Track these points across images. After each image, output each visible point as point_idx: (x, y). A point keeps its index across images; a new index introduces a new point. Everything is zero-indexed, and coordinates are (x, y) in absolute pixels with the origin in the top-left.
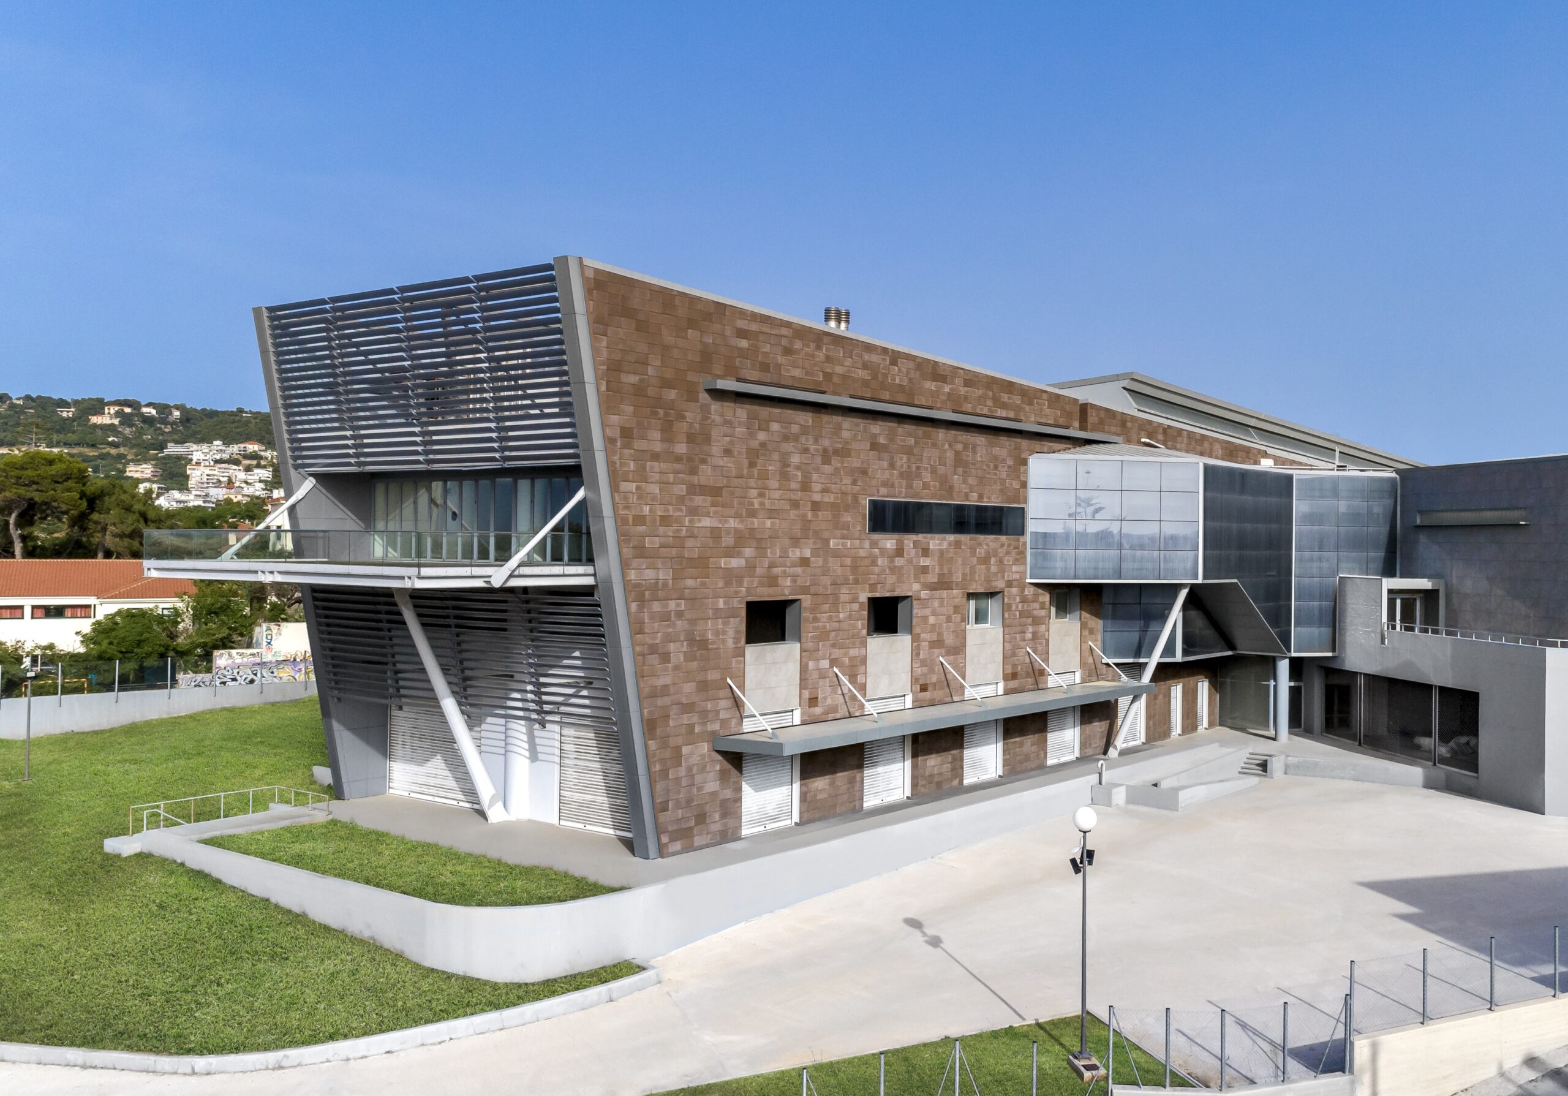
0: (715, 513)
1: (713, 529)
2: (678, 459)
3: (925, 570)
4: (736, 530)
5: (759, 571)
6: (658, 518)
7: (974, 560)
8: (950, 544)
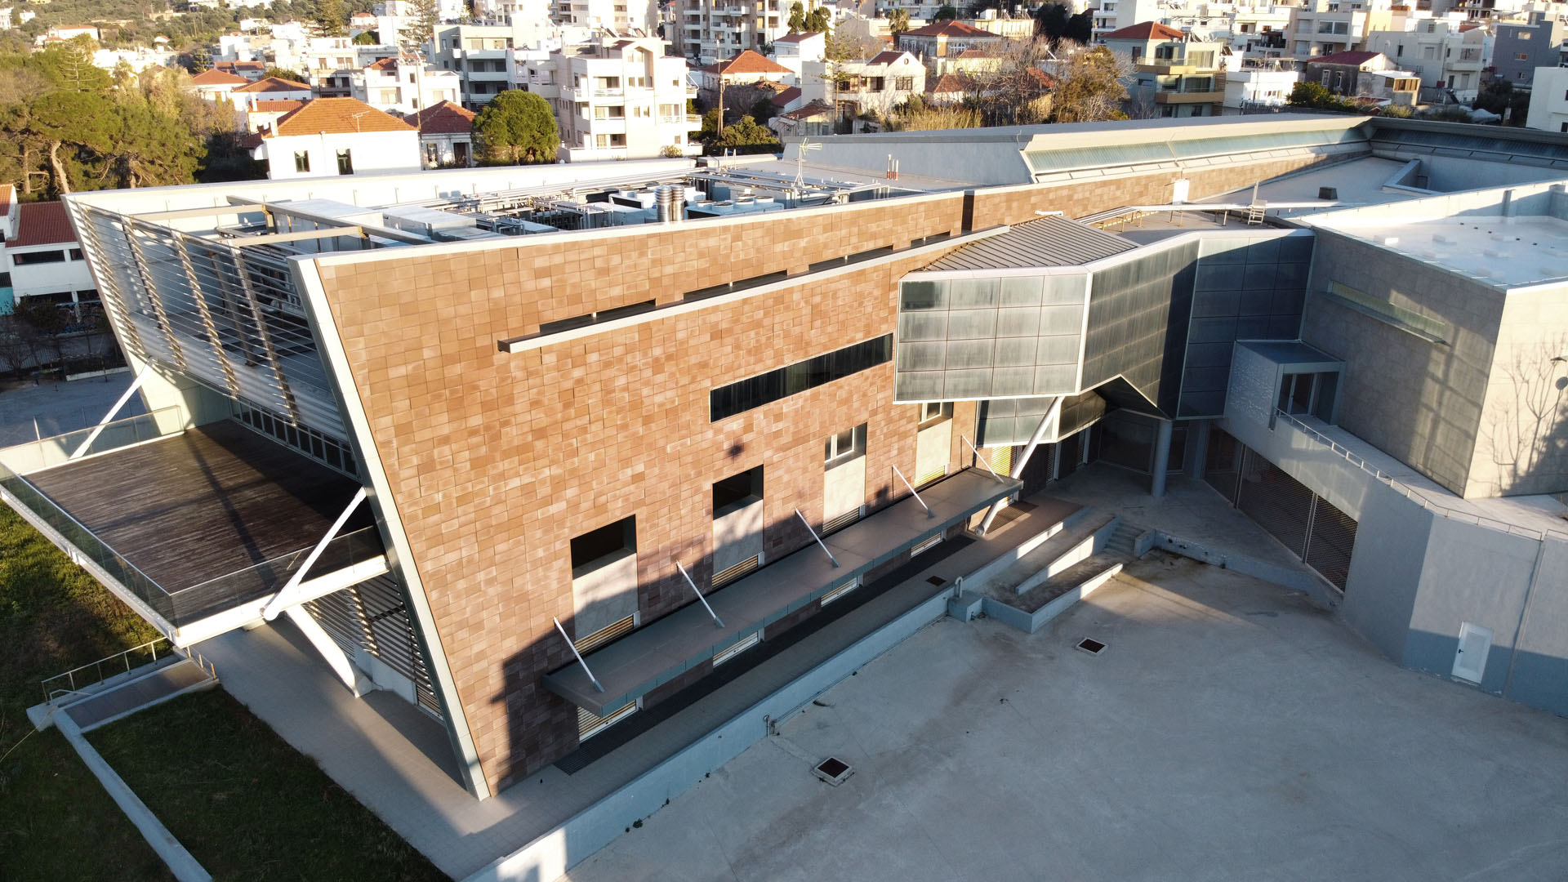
0: (526, 469)
1: (523, 487)
2: (473, 432)
3: (778, 434)
4: (552, 478)
5: (584, 506)
6: (454, 501)
7: (834, 405)
8: (806, 400)
